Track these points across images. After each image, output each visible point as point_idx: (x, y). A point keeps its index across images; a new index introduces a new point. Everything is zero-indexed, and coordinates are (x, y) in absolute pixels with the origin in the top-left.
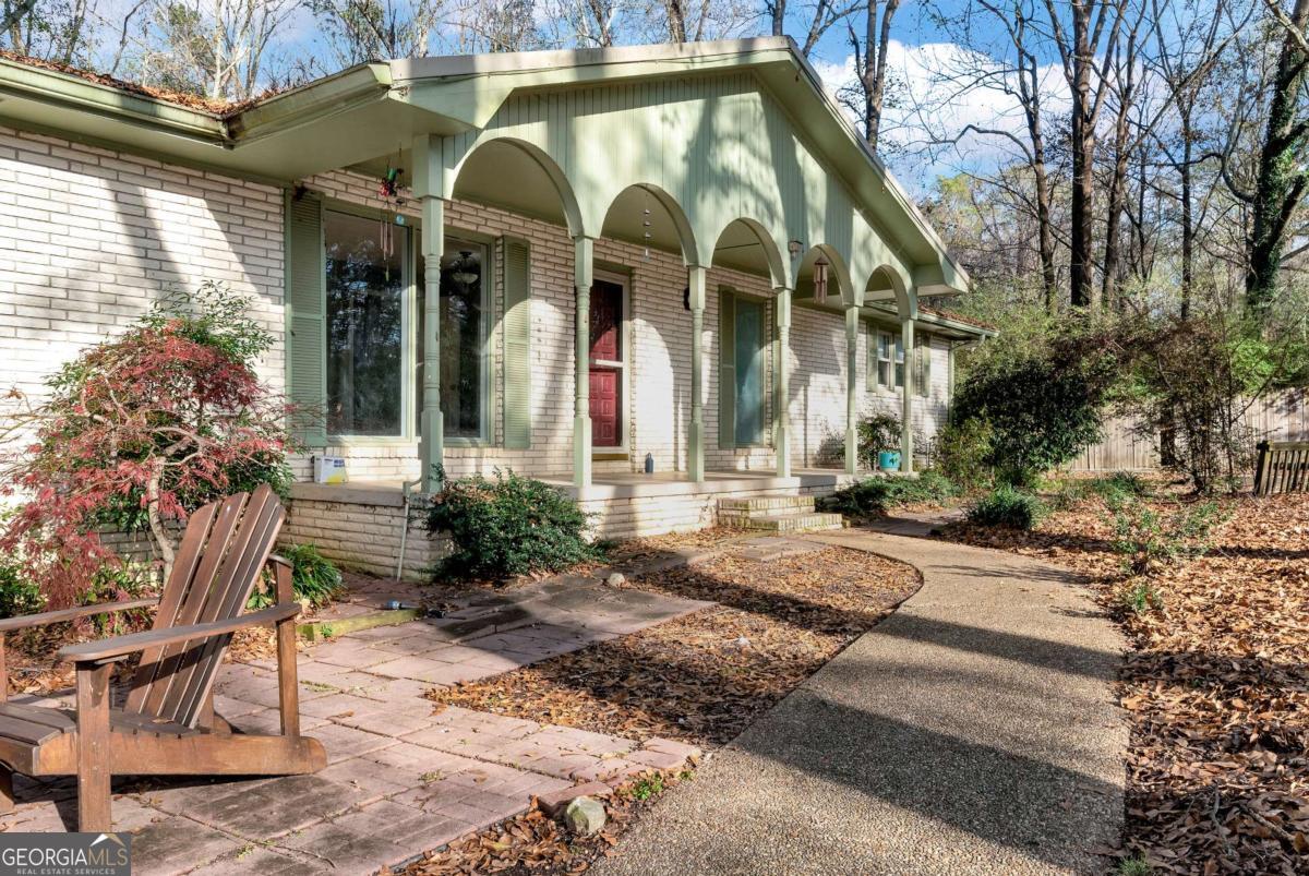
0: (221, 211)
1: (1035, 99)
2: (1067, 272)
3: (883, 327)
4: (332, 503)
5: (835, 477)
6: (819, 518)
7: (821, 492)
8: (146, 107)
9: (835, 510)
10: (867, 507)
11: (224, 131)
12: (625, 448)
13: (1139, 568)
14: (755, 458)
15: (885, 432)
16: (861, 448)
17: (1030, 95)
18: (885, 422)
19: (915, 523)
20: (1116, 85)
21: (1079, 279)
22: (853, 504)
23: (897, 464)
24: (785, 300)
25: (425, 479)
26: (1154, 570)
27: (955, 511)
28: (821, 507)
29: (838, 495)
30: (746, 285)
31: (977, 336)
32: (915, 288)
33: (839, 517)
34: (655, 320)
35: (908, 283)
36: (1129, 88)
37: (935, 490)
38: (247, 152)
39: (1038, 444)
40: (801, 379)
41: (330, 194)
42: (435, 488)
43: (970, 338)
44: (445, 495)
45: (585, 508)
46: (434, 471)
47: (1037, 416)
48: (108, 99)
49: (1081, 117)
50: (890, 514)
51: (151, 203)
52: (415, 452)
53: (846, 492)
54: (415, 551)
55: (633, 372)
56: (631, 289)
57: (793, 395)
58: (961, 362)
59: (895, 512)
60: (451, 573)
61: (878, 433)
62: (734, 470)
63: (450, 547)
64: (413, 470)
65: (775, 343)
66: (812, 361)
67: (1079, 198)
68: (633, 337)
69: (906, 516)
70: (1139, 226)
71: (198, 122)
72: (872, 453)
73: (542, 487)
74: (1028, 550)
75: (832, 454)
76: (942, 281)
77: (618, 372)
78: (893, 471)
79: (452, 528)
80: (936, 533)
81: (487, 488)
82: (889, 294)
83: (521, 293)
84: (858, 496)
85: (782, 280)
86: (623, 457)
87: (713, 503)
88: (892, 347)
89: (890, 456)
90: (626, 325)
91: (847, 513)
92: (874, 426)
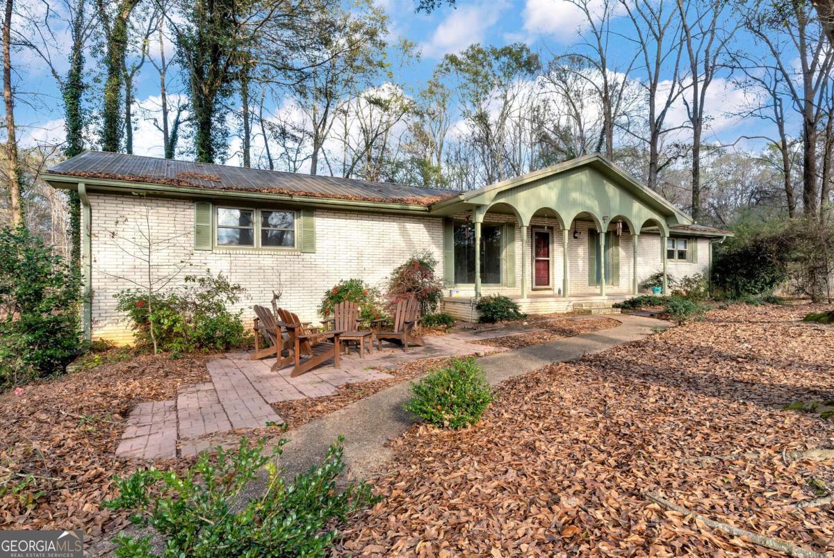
0: (427, 228)
4: (454, 302)
6: (611, 309)
11: (427, 209)
12: (550, 286)
17: (780, 117)
25: (476, 296)
28: (618, 306)
32: (668, 225)
33: (619, 310)
38: (434, 212)
40: (627, 260)
41: (455, 218)
42: (479, 299)
46: (478, 294)
52: (474, 289)
54: (473, 315)
55: (553, 261)
57: (623, 265)
60: (483, 320)
63: (482, 314)
64: (473, 294)
68: (553, 249)
71: (422, 208)
77: (548, 261)
79: (482, 309)
81: (492, 298)
83: (512, 240)
85: (601, 229)
86: (550, 289)
87: (572, 304)
89: (656, 288)
90: (550, 246)
91: (624, 308)
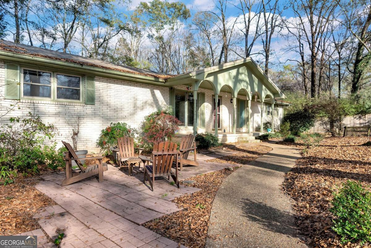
0: (161, 92)
1: (303, 53)
2: (310, 90)
3: (268, 104)
5: (259, 133)
6: (256, 140)
7: (256, 136)
8: (157, 79)
9: (259, 139)
10: (265, 139)
11: (164, 81)
12: (220, 128)
13: (308, 148)
14: (244, 129)
15: (268, 125)
16: (263, 128)
17: (302, 52)
18: (268, 123)
19: (274, 141)
20: (321, 50)
21: (313, 91)
22: (262, 138)
23: (271, 131)
24: (250, 102)
26: (310, 148)
27: (281, 139)
28: (256, 138)
29: (259, 136)
30: (242, 98)
31: (288, 105)
32: (274, 98)
33: (259, 140)
34: (225, 105)
35: (273, 97)
36: (324, 50)
37: (278, 136)
38: (167, 84)
39: (301, 127)
40: (252, 115)
41: (176, 88)
43: (287, 105)
44: (197, 136)
45: (219, 138)
46: (195, 132)
47: (301, 121)
48: (153, 79)
49: (313, 57)
50: (269, 140)
51: (155, 92)
52: (192, 129)
53: (261, 136)
55: (222, 114)
56: (221, 100)
57: (251, 118)
58: (285, 110)
59: (270, 139)
61: (267, 125)
62: (240, 132)
63: (199, 143)
64: (192, 131)
65: (248, 108)
66: (255, 111)
67: (313, 74)
68: (222, 108)
69: (272, 140)
70: (329, 78)
71: (161, 81)
72: (266, 129)
73: (212, 135)
74: (293, 146)
75: (258, 129)
76: (279, 97)
77: (219, 115)
78: (270, 132)
79: (200, 141)
80: (277, 143)
82: (269, 99)
83: (204, 102)
84: (263, 136)
85: (249, 98)
86: (220, 130)
87: (237, 138)
88: (270, 108)
89: (269, 129)
90: (220, 107)
91: (261, 140)
92: (266, 124)
